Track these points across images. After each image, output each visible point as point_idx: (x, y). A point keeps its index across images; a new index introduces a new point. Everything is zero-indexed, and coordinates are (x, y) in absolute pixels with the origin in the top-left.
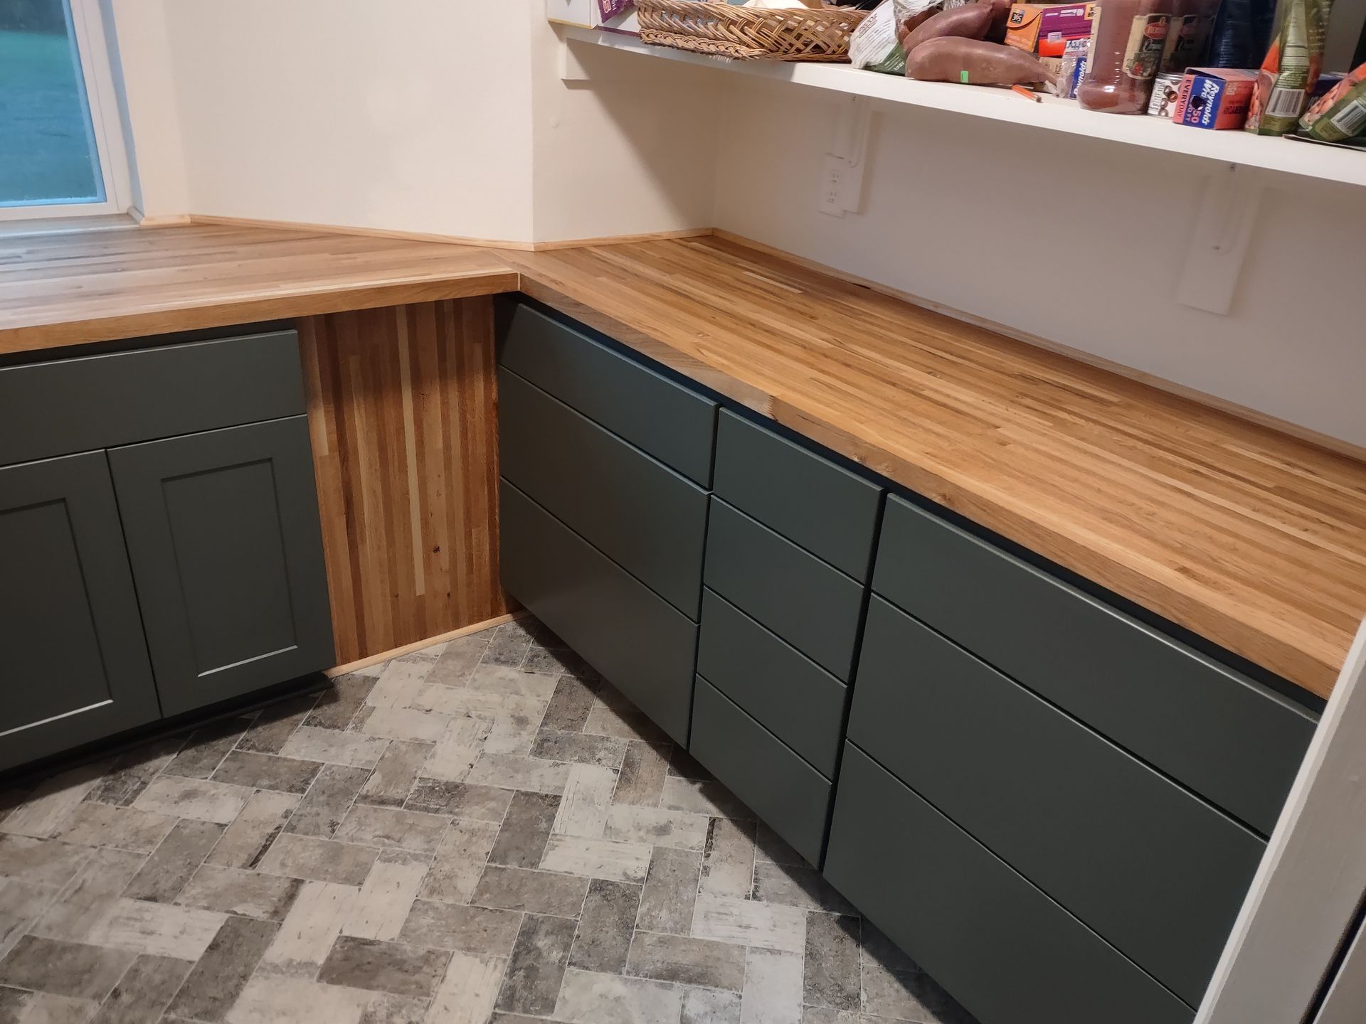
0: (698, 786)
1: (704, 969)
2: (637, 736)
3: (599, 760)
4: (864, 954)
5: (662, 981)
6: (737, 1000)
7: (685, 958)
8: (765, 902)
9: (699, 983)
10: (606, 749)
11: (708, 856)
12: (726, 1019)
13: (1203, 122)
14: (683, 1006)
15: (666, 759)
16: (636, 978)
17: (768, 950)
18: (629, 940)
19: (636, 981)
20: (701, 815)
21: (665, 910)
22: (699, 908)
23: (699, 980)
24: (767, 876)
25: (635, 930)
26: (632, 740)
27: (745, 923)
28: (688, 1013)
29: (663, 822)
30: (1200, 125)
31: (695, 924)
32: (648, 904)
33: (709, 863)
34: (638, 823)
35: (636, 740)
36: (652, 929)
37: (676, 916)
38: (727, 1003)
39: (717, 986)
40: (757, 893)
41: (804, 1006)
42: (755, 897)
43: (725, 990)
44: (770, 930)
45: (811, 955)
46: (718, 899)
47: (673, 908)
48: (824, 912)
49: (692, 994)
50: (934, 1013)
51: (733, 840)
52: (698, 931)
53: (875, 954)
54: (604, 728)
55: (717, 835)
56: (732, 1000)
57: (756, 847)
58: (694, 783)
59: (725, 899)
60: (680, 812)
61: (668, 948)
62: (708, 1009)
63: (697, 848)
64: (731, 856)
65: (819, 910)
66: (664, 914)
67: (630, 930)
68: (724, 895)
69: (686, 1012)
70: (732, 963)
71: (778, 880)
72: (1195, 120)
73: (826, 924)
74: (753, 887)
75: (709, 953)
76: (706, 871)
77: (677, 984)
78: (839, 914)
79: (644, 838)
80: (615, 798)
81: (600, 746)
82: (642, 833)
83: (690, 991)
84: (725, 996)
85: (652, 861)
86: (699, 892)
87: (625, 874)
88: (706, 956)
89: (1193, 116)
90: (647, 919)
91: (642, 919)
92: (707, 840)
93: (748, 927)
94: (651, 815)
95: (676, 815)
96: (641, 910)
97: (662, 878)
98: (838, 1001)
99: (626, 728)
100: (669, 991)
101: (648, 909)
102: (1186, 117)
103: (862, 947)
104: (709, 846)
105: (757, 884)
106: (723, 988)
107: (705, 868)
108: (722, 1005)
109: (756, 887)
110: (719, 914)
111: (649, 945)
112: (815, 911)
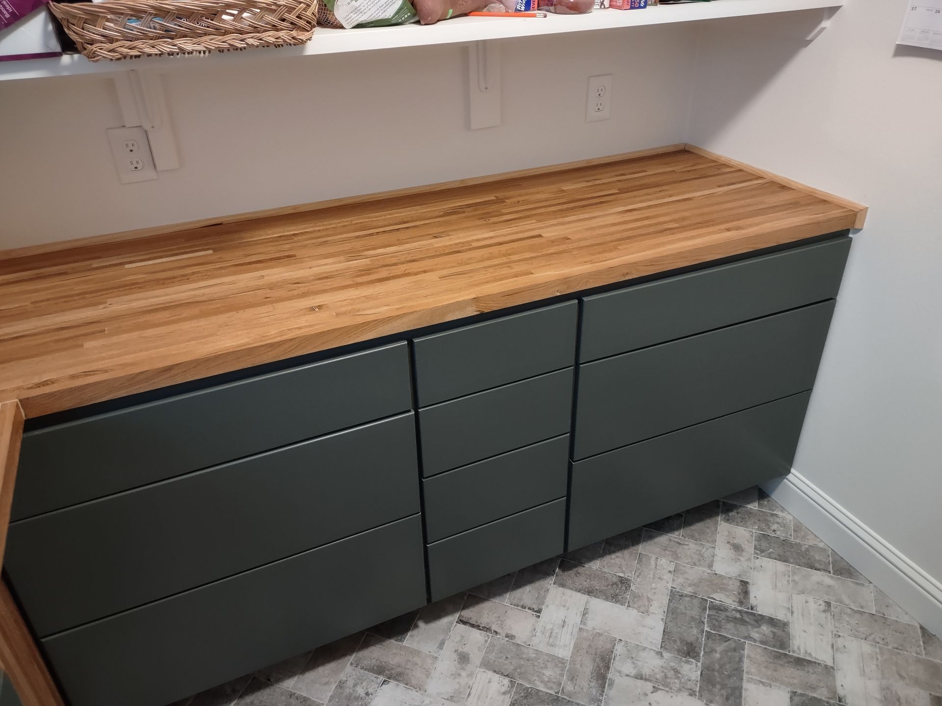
0: (421, 624)
1: (598, 656)
2: (347, 658)
3: (367, 694)
4: (589, 565)
5: (607, 685)
6: (623, 643)
7: (587, 667)
8: (543, 607)
9: (609, 661)
10: (355, 685)
11: (496, 632)
12: (638, 652)
13: (641, 5)
14: (627, 675)
15: (384, 641)
16: (603, 701)
17: (584, 615)
18: (569, 701)
19: (606, 702)
20: (452, 629)
21: (544, 671)
22: (543, 648)
23: (606, 661)
24: (521, 599)
25: (559, 695)
26: (350, 662)
27: (561, 622)
28: (633, 673)
29: (455, 656)
30: (640, 7)
31: (558, 654)
32: (536, 682)
33: (503, 633)
34: (452, 674)
35: (351, 660)
36: (561, 684)
37: (549, 665)
38: (625, 648)
39: (612, 652)
40: (535, 610)
41: (628, 607)
42: (539, 611)
43: (616, 647)
44: (568, 609)
45: (590, 592)
46: (537, 634)
47: (542, 665)
48: (555, 576)
49: (618, 668)
50: (633, 545)
51: (485, 612)
52: (565, 653)
53: (591, 559)
54: (326, 684)
55: (477, 622)
56: (623, 645)
57: (492, 599)
58: (416, 626)
59: (539, 629)
60: (447, 642)
61: (578, 676)
62: (629, 661)
63: (487, 638)
64: (499, 617)
65: (554, 578)
66: (548, 673)
67: (560, 698)
68: (535, 630)
69: (632, 674)
70: (593, 638)
71: (526, 594)
72: (637, 5)
73: (565, 578)
74: (529, 611)
75: (585, 651)
76: (509, 636)
77: (609, 676)
78: (557, 569)
79: (469, 673)
80: (419, 688)
81: (347, 691)
82: (464, 674)
83: (615, 668)
84: (619, 649)
85: (495, 671)
86: (529, 645)
87: (504, 693)
88: (587, 653)
89: (635, 3)
90: (551, 685)
91: (551, 688)
92: (480, 630)
93: (564, 622)
94: (446, 662)
95: (449, 646)
96: (542, 688)
97: (512, 668)
98: (624, 588)
99: (332, 665)
100: (615, 682)
101: (541, 682)
102: (631, 4)
103: (584, 564)
104: (487, 629)
105: (527, 608)
106: (614, 648)
107: (507, 636)
108: (627, 652)
109: (529, 609)
110: (550, 637)
111: (574, 688)
112: (554, 580)
